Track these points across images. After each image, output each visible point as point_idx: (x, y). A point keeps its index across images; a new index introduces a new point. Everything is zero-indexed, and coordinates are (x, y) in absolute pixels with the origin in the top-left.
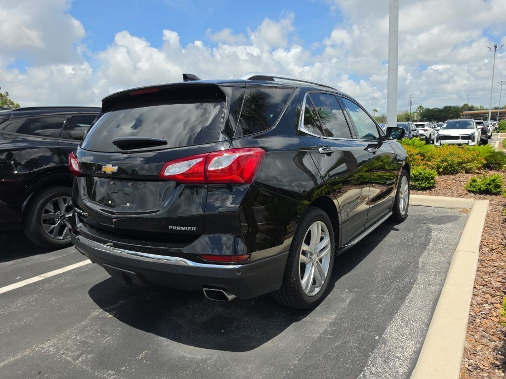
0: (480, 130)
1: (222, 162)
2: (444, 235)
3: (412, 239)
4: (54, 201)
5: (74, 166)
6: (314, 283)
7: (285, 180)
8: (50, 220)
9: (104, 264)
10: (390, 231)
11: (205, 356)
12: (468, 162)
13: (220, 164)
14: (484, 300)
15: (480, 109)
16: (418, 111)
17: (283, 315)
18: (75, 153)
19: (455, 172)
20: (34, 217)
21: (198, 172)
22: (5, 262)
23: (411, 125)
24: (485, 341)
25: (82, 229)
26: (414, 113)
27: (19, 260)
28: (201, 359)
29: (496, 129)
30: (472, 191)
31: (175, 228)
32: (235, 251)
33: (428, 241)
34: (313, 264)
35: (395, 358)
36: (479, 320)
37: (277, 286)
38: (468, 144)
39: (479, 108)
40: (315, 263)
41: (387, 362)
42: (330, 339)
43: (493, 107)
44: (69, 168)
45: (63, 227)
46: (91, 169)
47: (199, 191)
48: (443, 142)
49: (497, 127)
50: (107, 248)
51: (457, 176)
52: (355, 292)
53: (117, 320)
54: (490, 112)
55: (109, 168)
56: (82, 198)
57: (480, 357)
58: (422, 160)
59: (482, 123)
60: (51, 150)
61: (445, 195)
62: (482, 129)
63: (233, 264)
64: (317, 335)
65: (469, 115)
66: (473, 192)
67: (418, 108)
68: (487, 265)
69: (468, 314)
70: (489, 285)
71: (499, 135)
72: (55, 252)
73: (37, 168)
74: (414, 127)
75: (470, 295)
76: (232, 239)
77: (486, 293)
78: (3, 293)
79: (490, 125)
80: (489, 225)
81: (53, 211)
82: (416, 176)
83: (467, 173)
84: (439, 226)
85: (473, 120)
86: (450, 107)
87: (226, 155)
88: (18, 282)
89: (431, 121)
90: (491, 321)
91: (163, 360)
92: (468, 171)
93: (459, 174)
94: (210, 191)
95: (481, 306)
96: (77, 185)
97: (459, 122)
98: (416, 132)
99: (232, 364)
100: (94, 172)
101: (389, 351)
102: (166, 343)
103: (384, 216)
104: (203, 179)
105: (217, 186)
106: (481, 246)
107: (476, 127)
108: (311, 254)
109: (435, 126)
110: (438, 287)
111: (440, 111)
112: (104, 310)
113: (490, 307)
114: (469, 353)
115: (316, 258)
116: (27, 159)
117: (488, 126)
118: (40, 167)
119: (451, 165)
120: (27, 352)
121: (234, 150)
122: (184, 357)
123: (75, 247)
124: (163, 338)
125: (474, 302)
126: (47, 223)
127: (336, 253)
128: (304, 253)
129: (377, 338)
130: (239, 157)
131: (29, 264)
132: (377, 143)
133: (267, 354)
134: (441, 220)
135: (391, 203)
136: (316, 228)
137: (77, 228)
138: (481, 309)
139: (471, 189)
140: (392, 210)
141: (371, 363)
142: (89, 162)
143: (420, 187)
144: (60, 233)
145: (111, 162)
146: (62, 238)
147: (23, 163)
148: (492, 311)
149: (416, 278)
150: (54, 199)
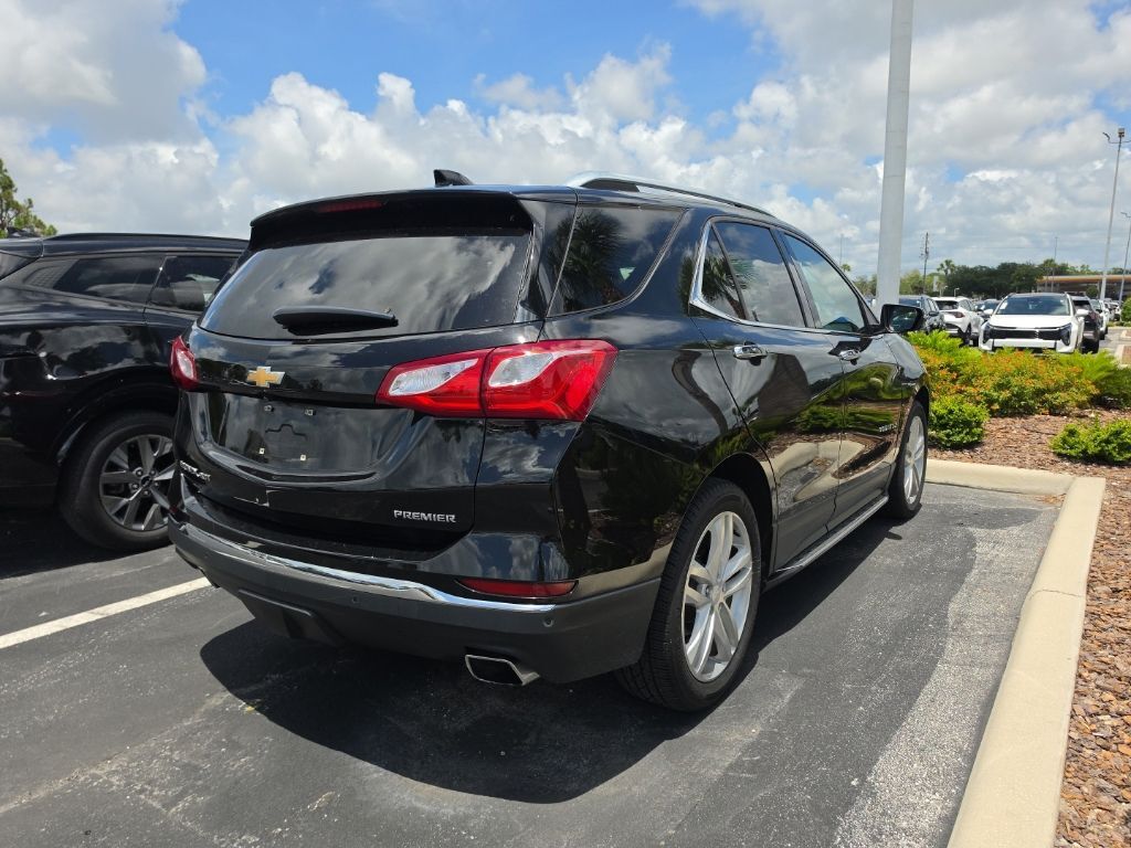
0: (1082, 318)
1: (521, 368)
2: (1002, 553)
3: (932, 560)
4: (131, 443)
5: (183, 368)
6: (714, 651)
7: (648, 414)
8: (119, 485)
9: (241, 591)
10: (881, 540)
11: (462, 809)
12: (1056, 390)
13: (516, 374)
14: (1101, 704)
15: (1082, 273)
16: (942, 272)
17: (641, 722)
18: (186, 337)
19: (1028, 411)
20: (85, 480)
21: (461, 391)
22: (14, 576)
23: (926, 303)
24: (1104, 799)
25: (194, 509)
26: (932, 275)
27: (46, 574)
28: (453, 817)
29: (1117, 317)
30: (1065, 455)
31: (408, 514)
32: (541, 571)
33: (967, 566)
34: (712, 608)
35: (898, 830)
36: (1090, 752)
37: (632, 656)
38: (1054, 349)
39: (1079, 270)
40: (716, 607)
41: (878, 840)
42: (749, 781)
43: (1111, 267)
44: (170, 373)
45: (146, 503)
46: (219, 374)
47: (461, 433)
48: (999, 342)
49: (1119, 313)
50: (245, 553)
51: (1032, 419)
52: (804, 675)
53: (265, 718)
54: (1104, 278)
55: (265, 376)
56: (198, 440)
57: (1096, 837)
58: (954, 381)
59: (1087, 303)
60: (127, 330)
61: (1005, 461)
62: (1087, 317)
63: (535, 603)
64: (719, 772)
65: (1055, 285)
66: (1070, 458)
67: (942, 265)
68: (1105, 626)
69: (1066, 737)
70: (1112, 672)
71: (1124, 333)
72: (128, 558)
73: (94, 369)
74: (934, 308)
75: (1070, 694)
76: (536, 545)
77: (1104, 689)
78: (9, 648)
79: (1105, 308)
80: (1107, 535)
81: (127, 466)
82: (940, 417)
83: (1055, 415)
84: (993, 532)
85: (1068, 296)
86: (1014, 265)
87: (528, 353)
88: (41, 623)
89: (969, 296)
90: (1118, 754)
91: (368, 816)
92: (1055, 411)
93: (1037, 416)
94: (490, 435)
95: (1094, 719)
96: (188, 409)
97: (1035, 300)
98: (937, 318)
99: (524, 831)
100: (227, 382)
101: (882, 814)
102: (375, 775)
103: (870, 504)
104: (476, 406)
105: (505, 423)
106: (1090, 581)
107: (1075, 312)
108: (710, 587)
109: (980, 306)
110: (992, 670)
111: (991, 273)
112: (236, 695)
113: (1115, 722)
114: (1068, 826)
115: (719, 595)
116: (72, 349)
117: (1100, 311)
118: (102, 367)
119: (1019, 396)
120: (61, 783)
121: (547, 344)
122: (416, 810)
123: (177, 551)
124: (369, 765)
125: (1079, 710)
126: (114, 492)
127: (763, 585)
128: (695, 583)
129: (854, 783)
130: (560, 360)
131: (67, 583)
132: (858, 339)
133: (604, 810)
134: (997, 518)
135: (885, 477)
136: (723, 527)
137: (183, 506)
138: (1094, 727)
139: (1064, 452)
140: (887, 493)
141: (843, 841)
142: (216, 359)
143: (948, 441)
144: (140, 517)
145: (268, 362)
146: (143, 527)
147: (64, 357)
148: (1120, 732)
149: (943, 649)
150: (128, 441)
